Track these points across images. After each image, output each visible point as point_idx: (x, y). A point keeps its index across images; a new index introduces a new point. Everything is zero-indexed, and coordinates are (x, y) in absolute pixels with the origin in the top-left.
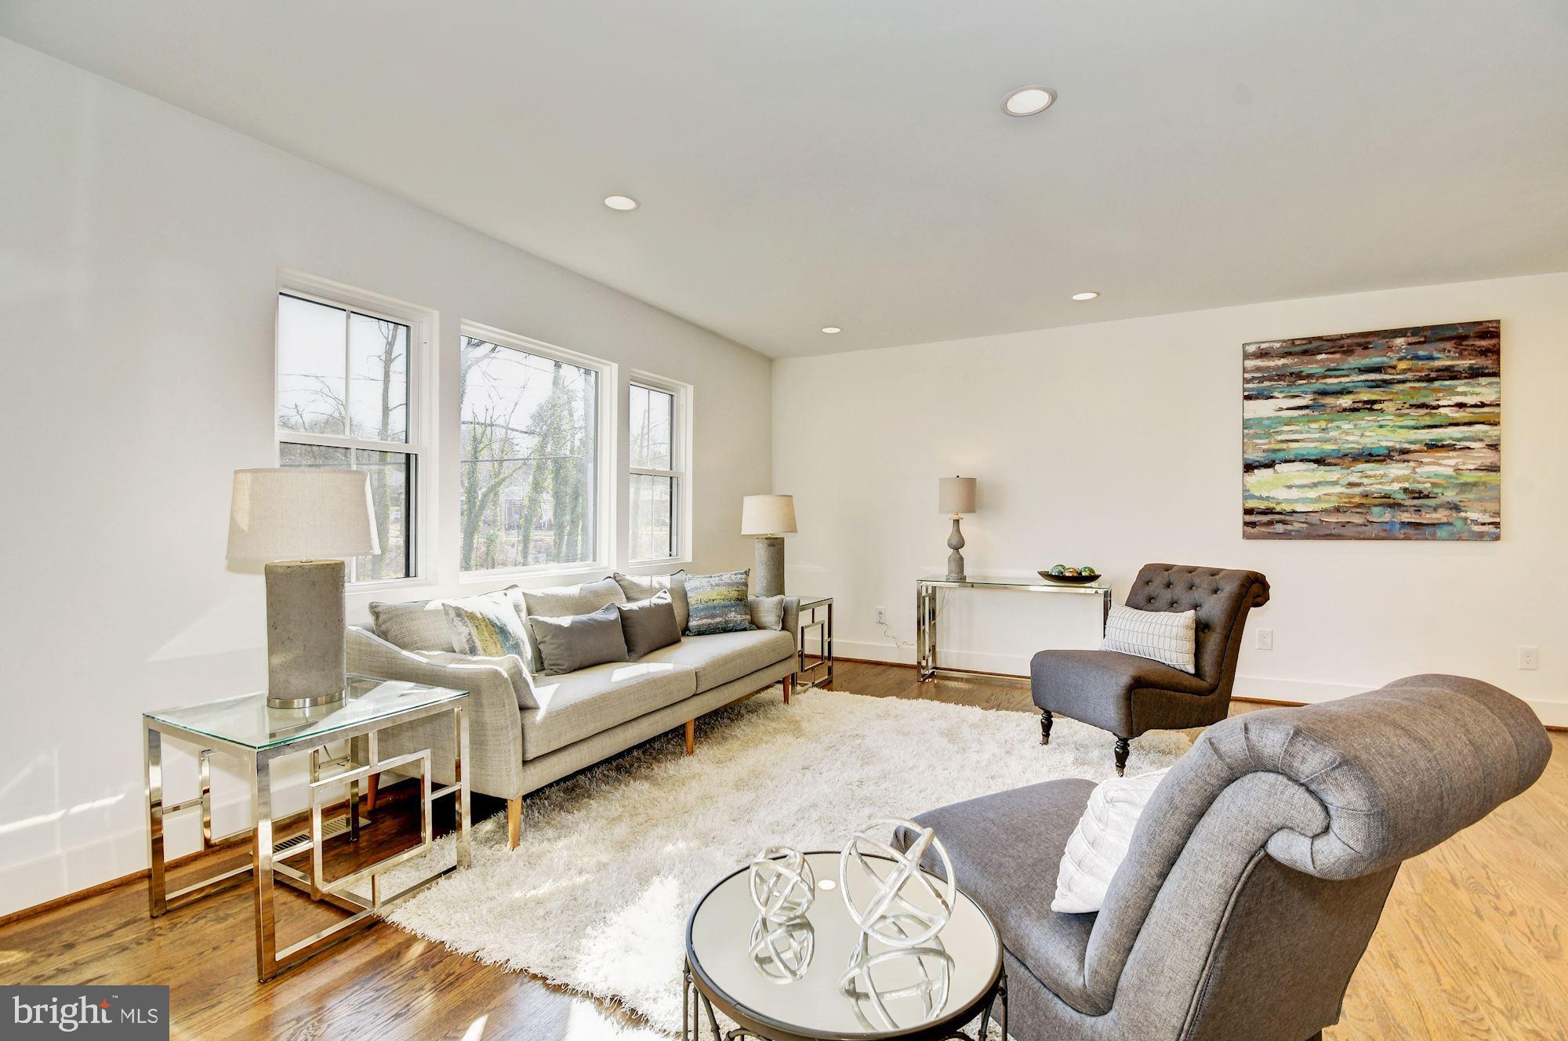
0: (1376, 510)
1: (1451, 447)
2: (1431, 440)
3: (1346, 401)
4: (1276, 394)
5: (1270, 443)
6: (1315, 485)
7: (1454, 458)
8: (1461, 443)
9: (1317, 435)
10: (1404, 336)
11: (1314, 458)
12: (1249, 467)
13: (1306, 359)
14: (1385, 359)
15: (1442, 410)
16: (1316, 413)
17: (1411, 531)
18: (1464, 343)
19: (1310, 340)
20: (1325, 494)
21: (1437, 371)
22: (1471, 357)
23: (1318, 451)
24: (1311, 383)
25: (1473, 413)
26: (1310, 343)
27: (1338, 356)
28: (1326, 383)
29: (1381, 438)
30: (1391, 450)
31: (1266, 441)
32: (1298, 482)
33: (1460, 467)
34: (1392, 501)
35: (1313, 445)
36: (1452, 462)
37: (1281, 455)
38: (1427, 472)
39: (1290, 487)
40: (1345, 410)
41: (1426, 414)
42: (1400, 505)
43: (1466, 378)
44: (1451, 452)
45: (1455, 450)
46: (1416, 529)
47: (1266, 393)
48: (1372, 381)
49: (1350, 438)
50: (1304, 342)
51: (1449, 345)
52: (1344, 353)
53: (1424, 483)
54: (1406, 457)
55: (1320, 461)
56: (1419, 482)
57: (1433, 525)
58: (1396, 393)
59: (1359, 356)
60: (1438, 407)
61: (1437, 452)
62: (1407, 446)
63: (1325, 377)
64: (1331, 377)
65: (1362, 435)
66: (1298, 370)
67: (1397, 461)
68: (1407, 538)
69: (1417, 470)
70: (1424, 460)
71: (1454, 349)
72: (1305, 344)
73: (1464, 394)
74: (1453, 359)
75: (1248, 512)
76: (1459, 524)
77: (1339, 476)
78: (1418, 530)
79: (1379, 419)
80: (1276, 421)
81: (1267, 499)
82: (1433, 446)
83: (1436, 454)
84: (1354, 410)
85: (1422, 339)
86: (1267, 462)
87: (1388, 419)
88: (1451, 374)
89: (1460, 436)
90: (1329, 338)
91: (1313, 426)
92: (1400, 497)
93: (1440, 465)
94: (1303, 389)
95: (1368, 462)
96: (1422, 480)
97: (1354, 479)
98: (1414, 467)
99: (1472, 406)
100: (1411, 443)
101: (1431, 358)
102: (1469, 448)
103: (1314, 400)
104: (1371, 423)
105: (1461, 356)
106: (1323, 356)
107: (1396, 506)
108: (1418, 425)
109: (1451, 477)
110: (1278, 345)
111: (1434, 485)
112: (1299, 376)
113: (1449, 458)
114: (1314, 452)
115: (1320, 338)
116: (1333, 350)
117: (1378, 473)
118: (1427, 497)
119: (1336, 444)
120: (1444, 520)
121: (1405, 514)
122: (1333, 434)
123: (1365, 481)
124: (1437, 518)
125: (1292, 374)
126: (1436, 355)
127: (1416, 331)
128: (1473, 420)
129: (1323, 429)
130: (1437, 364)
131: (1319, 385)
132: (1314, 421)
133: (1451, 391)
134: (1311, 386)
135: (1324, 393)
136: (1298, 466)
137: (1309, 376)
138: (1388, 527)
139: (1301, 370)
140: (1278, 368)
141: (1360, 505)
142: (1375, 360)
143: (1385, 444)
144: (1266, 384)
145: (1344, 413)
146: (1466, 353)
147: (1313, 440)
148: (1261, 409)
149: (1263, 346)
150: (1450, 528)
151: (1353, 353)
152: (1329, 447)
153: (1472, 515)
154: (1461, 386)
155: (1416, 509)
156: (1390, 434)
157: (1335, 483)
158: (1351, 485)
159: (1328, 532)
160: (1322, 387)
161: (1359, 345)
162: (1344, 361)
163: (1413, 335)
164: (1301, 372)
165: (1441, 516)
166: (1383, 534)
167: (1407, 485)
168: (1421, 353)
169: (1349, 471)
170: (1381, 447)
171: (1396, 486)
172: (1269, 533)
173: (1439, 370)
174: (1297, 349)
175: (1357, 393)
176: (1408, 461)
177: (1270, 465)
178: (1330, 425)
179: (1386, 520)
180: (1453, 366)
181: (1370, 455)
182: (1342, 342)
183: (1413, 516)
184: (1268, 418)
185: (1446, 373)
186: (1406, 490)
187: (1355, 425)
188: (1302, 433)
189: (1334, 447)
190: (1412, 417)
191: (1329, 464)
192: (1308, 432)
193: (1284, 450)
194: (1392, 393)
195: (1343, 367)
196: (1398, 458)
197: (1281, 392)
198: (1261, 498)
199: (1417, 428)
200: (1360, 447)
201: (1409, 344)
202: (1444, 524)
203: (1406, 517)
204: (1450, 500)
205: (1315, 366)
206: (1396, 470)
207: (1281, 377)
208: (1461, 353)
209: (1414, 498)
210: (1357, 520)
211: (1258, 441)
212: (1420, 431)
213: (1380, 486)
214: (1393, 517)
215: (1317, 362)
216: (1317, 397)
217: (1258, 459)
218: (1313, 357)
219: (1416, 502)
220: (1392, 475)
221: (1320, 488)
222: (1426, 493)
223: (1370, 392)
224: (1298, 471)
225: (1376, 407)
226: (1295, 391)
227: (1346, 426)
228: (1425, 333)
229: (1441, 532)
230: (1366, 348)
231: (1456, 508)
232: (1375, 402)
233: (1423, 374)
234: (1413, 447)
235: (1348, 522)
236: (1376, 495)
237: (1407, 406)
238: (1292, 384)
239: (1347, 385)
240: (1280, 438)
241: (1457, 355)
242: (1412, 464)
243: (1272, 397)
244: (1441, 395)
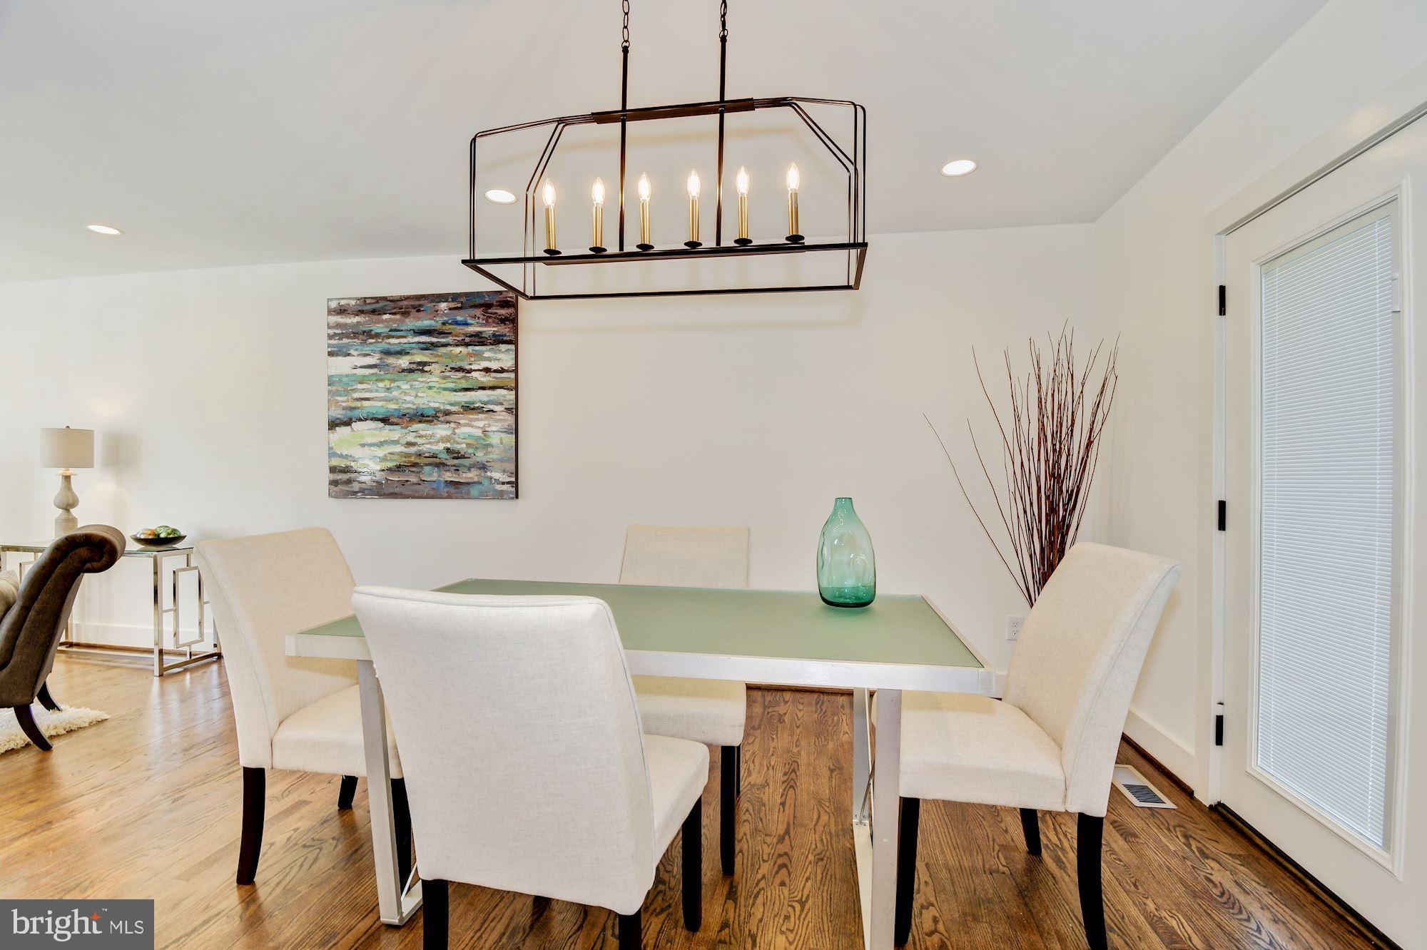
0: (427, 469)
1: (479, 410)
2: (466, 402)
3: (404, 362)
4: (352, 352)
5: (348, 401)
6: (381, 444)
7: (482, 420)
8: (487, 406)
9: (383, 395)
10: (446, 301)
11: (380, 417)
12: (333, 425)
13: (375, 317)
14: (432, 322)
15: (474, 374)
16: (382, 373)
17: (452, 490)
18: (490, 311)
19: (378, 300)
20: (390, 453)
21: (469, 337)
22: (494, 325)
23: (385, 410)
24: (378, 342)
25: (495, 378)
26: (378, 302)
27: (398, 317)
28: (389, 343)
29: (430, 399)
30: (437, 411)
31: (345, 398)
32: (370, 440)
33: (487, 429)
34: (437, 460)
35: (380, 404)
36: (481, 424)
37: (356, 413)
38: (463, 433)
39: (363, 445)
40: (403, 371)
41: (463, 377)
42: (444, 464)
43: (491, 344)
44: (480, 415)
45: (483, 412)
46: (455, 489)
47: (344, 350)
48: (423, 343)
49: (408, 398)
50: (373, 301)
51: (478, 312)
52: (403, 314)
53: (461, 443)
54: (448, 418)
55: (385, 421)
56: (458, 443)
57: (468, 484)
58: (441, 356)
59: (414, 318)
60: (469, 371)
61: (471, 414)
62: (448, 407)
63: (389, 337)
64: (393, 337)
65: (416, 396)
66: (369, 329)
67: (442, 422)
68: (449, 497)
69: (456, 431)
70: (462, 422)
71: (482, 316)
72: (374, 303)
73: (489, 359)
74: (481, 325)
75: (333, 470)
76: (486, 482)
77: (400, 435)
78: (457, 489)
79: (429, 380)
80: (352, 379)
81: (346, 457)
82: (468, 408)
83: (471, 416)
84: (411, 371)
85: (459, 305)
86: (345, 419)
87: (434, 379)
88: (478, 339)
89: (486, 399)
90: (391, 298)
91: (381, 385)
92: (444, 456)
93: (472, 426)
94: (372, 347)
95: (420, 422)
96: (459, 440)
97: (411, 438)
98: (454, 429)
99: (496, 371)
100: (451, 404)
101: (466, 324)
102: (492, 411)
103: (381, 359)
104: (423, 384)
105: (487, 324)
106: (387, 316)
107: (441, 465)
108: (457, 388)
109: (479, 438)
110: (353, 302)
111: (469, 445)
112: (369, 334)
113: (478, 420)
114: (382, 411)
115: (385, 299)
116: (394, 311)
117: (428, 433)
118: (463, 457)
119: (398, 404)
120: (476, 479)
121: (448, 474)
122: (395, 393)
123: (419, 441)
124: (470, 478)
125: (364, 332)
126: (470, 321)
127: (455, 297)
128: (496, 384)
129: (388, 389)
130: (471, 329)
131: (383, 345)
132: (382, 380)
133: (479, 356)
134: (379, 345)
135: (387, 353)
136: (370, 424)
137: (377, 335)
138: (435, 486)
139: (371, 328)
140: (353, 326)
141: (415, 465)
142: (426, 323)
143: (432, 405)
144: (345, 341)
145: (403, 374)
146: (490, 320)
147: (381, 399)
148: (342, 366)
149: (342, 302)
150: (479, 487)
151: (410, 315)
152: (392, 406)
153: (496, 475)
154: (487, 351)
155: (456, 468)
156: (436, 395)
157: (396, 442)
158: (409, 444)
159: (392, 491)
160: (387, 346)
161: (414, 307)
162: (403, 322)
163: (453, 301)
164: (371, 331)
165: (472, 475)
166: (432, 493)
167: (448, 445)
168: (459, 318)
169: (406, 431)
170: (430, 408)
171: (441, 446)
172: (348, 491)
173: (471, 336)
174: (368, 308)
175: (412, 354)
176: (449, 422)
177: (348, 423)
178: (392, 385)
179: (434, 479)
180: (481, 332)
181: (422, 415)
182: (401, 303)
183: (454, 475)
184: (347, 376)
185: (476, 339)
186: (448, 450)
187: (411, 386)
188: (372, 391)
189: (396, 407)
190: (451, 380)
191: (392, 424)
192: (377, 391)
193: (358, 408)
194: (438, 356)
195: (401, 328)
196: (442, 419)
197: (356, 350)
198: (341, 456)
199: (455, 391)
200: (415, 407)
201: (450, 309)
202: (475, 483)
203: (449, 476)
204: (479, 460)
205: (381, 325)
206: (441, 430)
207: (355, 335)
208: (487, 321)
209: (454, 458)
210: (413, 479)
211: (339, 398)
212: (459, 393)
213: (429, 446)
214: (439, 476)
215: (383, 321)
216: (383, 356)
217: (339, 416)
218: (379, 316)
219: (456, 462)
220: (438, 436)
221: (386, 446)
222: (462, 453)
223: (422, 354)
224: (369, 429)
225: (426, 368)
226: (367, 349)
227: (405, 386)
228: (462, 300)
229: (474, 491)
230: (419, 311)
231: (483, 467)
232: (425, 364)
233: (460, 339)
234: (453, 409)
235: (407, 481)
236: (426, 455)
237: (448, 368)
238: (364, 342)
239: (405, 346)
240: (356, 395)
241: (484, 322)
242: (452, 425)
243: (349, 355)
244: (473, 359)
